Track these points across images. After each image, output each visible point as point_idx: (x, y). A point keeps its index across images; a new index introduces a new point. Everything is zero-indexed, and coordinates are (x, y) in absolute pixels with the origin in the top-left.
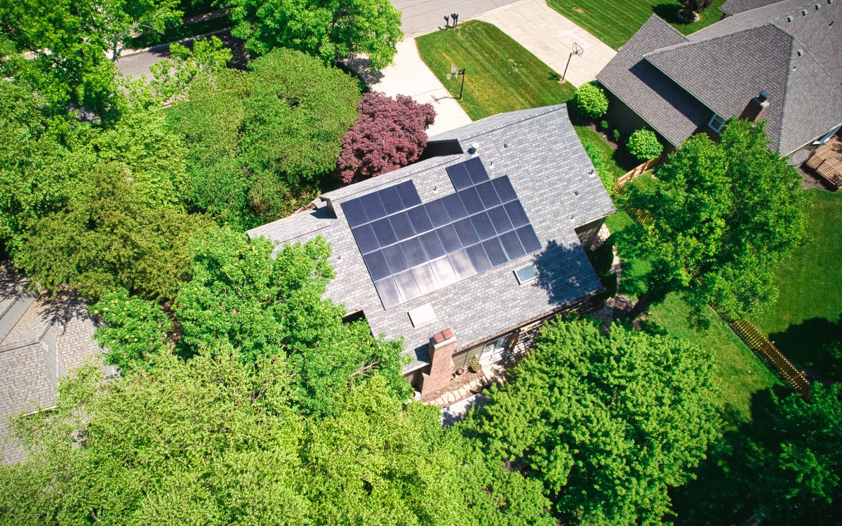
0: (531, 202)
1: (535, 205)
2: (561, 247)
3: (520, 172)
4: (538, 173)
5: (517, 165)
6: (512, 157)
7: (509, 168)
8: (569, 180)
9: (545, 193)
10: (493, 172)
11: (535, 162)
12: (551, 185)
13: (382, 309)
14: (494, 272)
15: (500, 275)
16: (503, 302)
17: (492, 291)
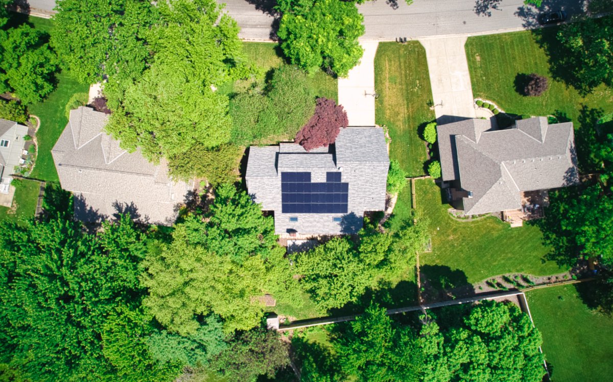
1: (354, 197)
2: (355, 215)
3: (355, 183)
4: (362, 185)
5: (355, 180)
6: (355, 176)
7: (351, 180)
8: (373, 193)
9: (360, 194)
10: (344, 180)
11: (363, 181)
12: (365, 192)
13: (281, 212)
14: (326, 214)
15: (328, 216)
16: (324, 225)
17: (322, 220)
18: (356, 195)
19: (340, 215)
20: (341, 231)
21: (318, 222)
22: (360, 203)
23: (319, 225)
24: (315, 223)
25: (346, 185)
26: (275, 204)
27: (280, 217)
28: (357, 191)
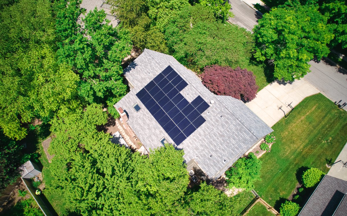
0: (198, 135)
1: (197, 137)
3: (211, 127)
4: (214, 135)
5: (214, 124)
6: (217, 121)
7: (211, 121)
9: (205, 141)
10: (205, 114)
11: (219, 132)
12: (211, 142)
13: (136, 94)
14: (162, 129)
15: (161, 132)
16: (150, 136)
17: (153, 130)
18: (201, 138)
21: (149, 129)
22: (197, 149)
23: (147, 131)
24: (146, 127)
25: (203, 120)
26: (139, 84)
27: (131, 97)
28: (205, 135)
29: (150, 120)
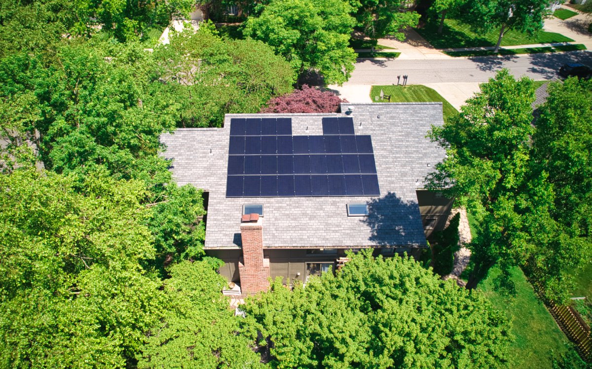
5: (383, 132)
7: (375, 132)
8: (425, 155)
9: (399, 157)
10: (359, 130)
12: (406, 152)
13: (225, 196)
14: (330, 199)
15: (334, 204)
16: (327, 224)
18: (391, 160)
19: (363, 200)
20: (371, 239)
21: (312, 218)
22: (404, 174)
23: (314, 223)
24: (305, 220)
26: (212, 179)
27: (221, 207)
28: (391, 151)
29: (297, 205)
